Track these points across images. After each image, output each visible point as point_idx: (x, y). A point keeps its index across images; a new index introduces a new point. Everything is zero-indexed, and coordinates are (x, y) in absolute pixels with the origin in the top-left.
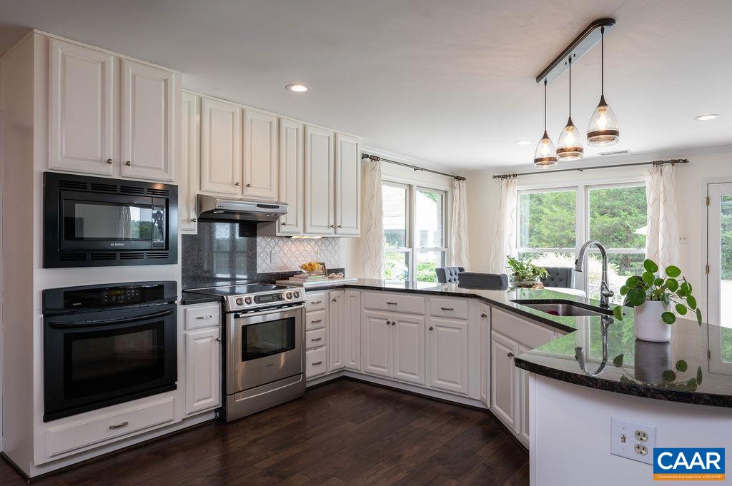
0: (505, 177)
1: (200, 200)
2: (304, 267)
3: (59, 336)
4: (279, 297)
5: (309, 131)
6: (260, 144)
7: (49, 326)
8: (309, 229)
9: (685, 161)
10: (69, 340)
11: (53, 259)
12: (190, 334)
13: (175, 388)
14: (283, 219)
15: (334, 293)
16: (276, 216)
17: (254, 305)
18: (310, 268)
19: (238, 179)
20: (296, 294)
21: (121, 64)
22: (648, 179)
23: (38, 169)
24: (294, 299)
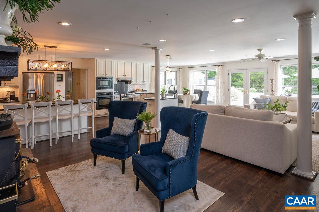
0: (190, 68)
1: (117, 79)
2: (137, 90)
4: (130, 95)
5: (138, 64)
6: (128, 68)
7: (97, 97)
8: (138, 82)
9: (223, 65)
10: (99, 99)
11: (97, 88)
14: (132, 81)
15: (141, 94)
16: (131, 80)
17: (125, 96)
18: (138, 90)
19: (124, 75)
20: (134, 94)
21: (105, 60)
22: (217, 69)
23: (95, 76)
24: (133, 95)
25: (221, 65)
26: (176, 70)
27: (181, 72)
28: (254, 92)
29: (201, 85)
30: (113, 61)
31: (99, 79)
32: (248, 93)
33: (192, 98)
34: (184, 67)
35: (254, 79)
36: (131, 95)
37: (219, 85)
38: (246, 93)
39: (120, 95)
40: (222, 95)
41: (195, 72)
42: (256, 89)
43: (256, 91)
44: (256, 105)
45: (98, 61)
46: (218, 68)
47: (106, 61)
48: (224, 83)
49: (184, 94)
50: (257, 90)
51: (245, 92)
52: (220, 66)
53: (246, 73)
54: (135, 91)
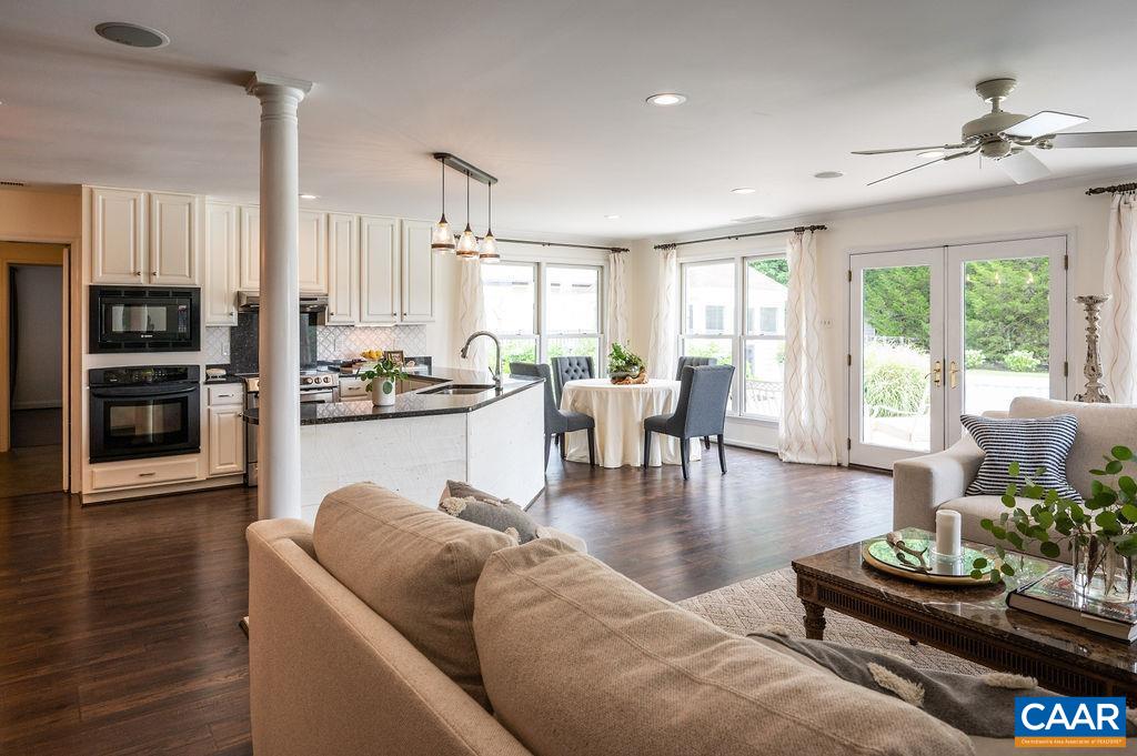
0: (665, 247)
1: (239, 296)
2: (365, 355)
3: (101, 403)
7: (93, 395)
9: (823, 227)
10: (108, 406)
11: (96, 346)
12: (212, 408)
13: (199, 451)
14: (330, 310)
16: (323, 306)
18: (372, 356)
20: (326, 380)
21: (149, 198)
22: (789, 250)
23: (86, 282)
24: (323, 384)
25: (813, 229)
26: (597, 257)
27: (621, 267)
28: (1028, 370)
29: (717, 332)
30: (203, 203)
31: (103, 297)
32: (959, 378)
33: (649, 404)
34: (640, 242)
35: (1025, 311)
36: (314, 385)
37: (804, 333)
38: (945, 377)
39: (246, 385)
40: (817, 391)
41: (689, 270)
42: (1034, 356)
43: (1039, 366)
44: (980, 460)
45: (99, 198)
46: (796, 246)
47: (156, 203)
48: (827, 323)
49: (618, 379)
50: (1039, 362)
51: (939, 376)
52: (807, 234)
53: (946, 265)
54: (354, 362)
